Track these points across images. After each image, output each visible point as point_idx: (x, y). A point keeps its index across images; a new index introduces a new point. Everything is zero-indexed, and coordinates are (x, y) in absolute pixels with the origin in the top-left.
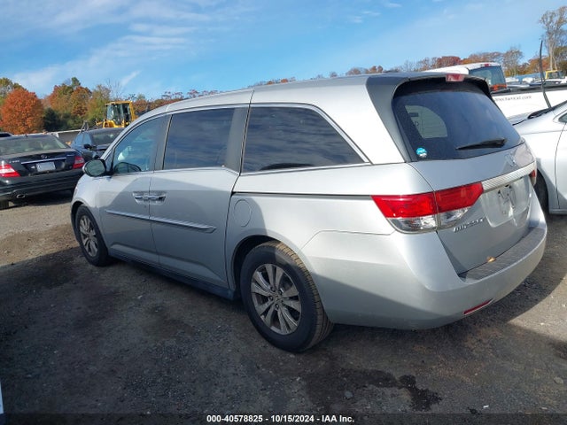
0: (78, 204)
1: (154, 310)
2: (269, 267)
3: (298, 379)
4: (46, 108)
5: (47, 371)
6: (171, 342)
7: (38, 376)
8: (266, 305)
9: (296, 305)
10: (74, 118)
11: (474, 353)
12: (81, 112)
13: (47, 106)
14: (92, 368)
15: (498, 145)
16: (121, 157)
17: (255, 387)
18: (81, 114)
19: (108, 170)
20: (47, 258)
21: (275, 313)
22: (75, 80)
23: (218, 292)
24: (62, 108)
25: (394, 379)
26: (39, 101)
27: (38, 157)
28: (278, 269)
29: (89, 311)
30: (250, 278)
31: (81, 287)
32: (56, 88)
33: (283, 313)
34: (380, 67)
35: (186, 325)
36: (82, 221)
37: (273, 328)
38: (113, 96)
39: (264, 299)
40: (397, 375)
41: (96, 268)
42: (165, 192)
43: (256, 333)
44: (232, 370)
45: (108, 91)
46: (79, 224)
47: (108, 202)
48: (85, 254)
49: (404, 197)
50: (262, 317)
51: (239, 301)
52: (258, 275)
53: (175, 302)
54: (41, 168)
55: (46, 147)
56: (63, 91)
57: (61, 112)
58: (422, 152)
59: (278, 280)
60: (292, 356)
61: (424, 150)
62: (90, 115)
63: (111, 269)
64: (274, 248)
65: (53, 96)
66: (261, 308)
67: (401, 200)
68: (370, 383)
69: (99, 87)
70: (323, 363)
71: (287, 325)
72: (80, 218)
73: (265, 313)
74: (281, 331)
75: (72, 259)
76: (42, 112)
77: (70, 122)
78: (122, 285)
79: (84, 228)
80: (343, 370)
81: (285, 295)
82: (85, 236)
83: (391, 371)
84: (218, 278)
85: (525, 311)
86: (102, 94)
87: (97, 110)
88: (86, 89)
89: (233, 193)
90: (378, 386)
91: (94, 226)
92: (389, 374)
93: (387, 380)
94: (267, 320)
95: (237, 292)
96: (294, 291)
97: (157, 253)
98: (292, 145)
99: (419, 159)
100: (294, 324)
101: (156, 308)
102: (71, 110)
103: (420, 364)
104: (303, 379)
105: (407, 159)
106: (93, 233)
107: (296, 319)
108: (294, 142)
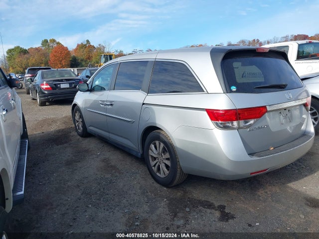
0: (75, 105)
1: (104, 160)
2: (157, 142)
3: (165, 200)
4: (72, 55)
5: (49, 182)
6: (108, 176)
7: (44, 184)
8: (155, 162)
9: (168, 163)
10: (85, 61)
11: (261, 198)
12: (89, 58)
13: (73, 54)
14: (69, 183)
15: (281, 87)
16: (97, 83)
17: (143, 201)
18: (89, 59)
19: (90, 89)
20: (59, 131)
21: (159, 167)
22: (88, 41)
23: (134, 154)
24: (80, 56)
25: (214, 205)
26: (69, 52)
27: (62, 80)
28: (161, 144)
29: (73, 157)
30: (149, 148)
31: (72, 146)
32: (78, 45)
33: (163, 167)
34: (257, 40)
35: (118, 169)
36: (76, 114)
37: (158, 174)
38: (106, 50)
39: (155, 159)
40: (217, 204)
41: (81, 138)
42: (113, 101)
43: (150, 176)
44: (134, 192)
45: (104, 47)
46: (75, 115)
47: (88, 105)
48: (77, 130)
49: (222, 111)
50: (153, 168)
51: (143, 159)
52: (152, 146)
53: (115, 158)
54: (63, 86)
55: (66, 76)
56: (81, 47)
57: (79, 58)
58: (234, 88)
59: (161, 150)
60: (165, 189)
61: (235, 87)
62: (94, 60)
63: (88, 139)
64: (160, 133)
65: (76, 49)
66: (152, 163)
67: (221, 112)
68: (201, 206)
69: (100, 45)
70: (180, 194)
71: (164, 173)
72: (76, 112)
73: (154, 166)
74: (161, 175)
75: (70, 132)
76: (70, 58)
77: (84, 63)
78: (91, 147)
79: (77, 117)
80: (189, 198)
81: (163, 157)
82: (77, 121)
83: (214, 202)
84: (134, 147)
85: (297, 180)
86: (101, 49)
87: (98, 57)
88: (93, 46)
89: (143, 104)
90: (204, 208)
91: (81, 117)
92: (213, 203)
93: (210, 206)
94: (155, 169)
95: (142, 155)
96: (167, 155)
97: (109, 132)
98: (184, 82)
99: (231, 92)
100: (167, 172)
101: (105, 159)
102: (84, 57)
103: (230, 200)
104: (168, 200)
105: (225, 91)
106: (81, 120)
107: (168, 170)
108: (184, 80)
